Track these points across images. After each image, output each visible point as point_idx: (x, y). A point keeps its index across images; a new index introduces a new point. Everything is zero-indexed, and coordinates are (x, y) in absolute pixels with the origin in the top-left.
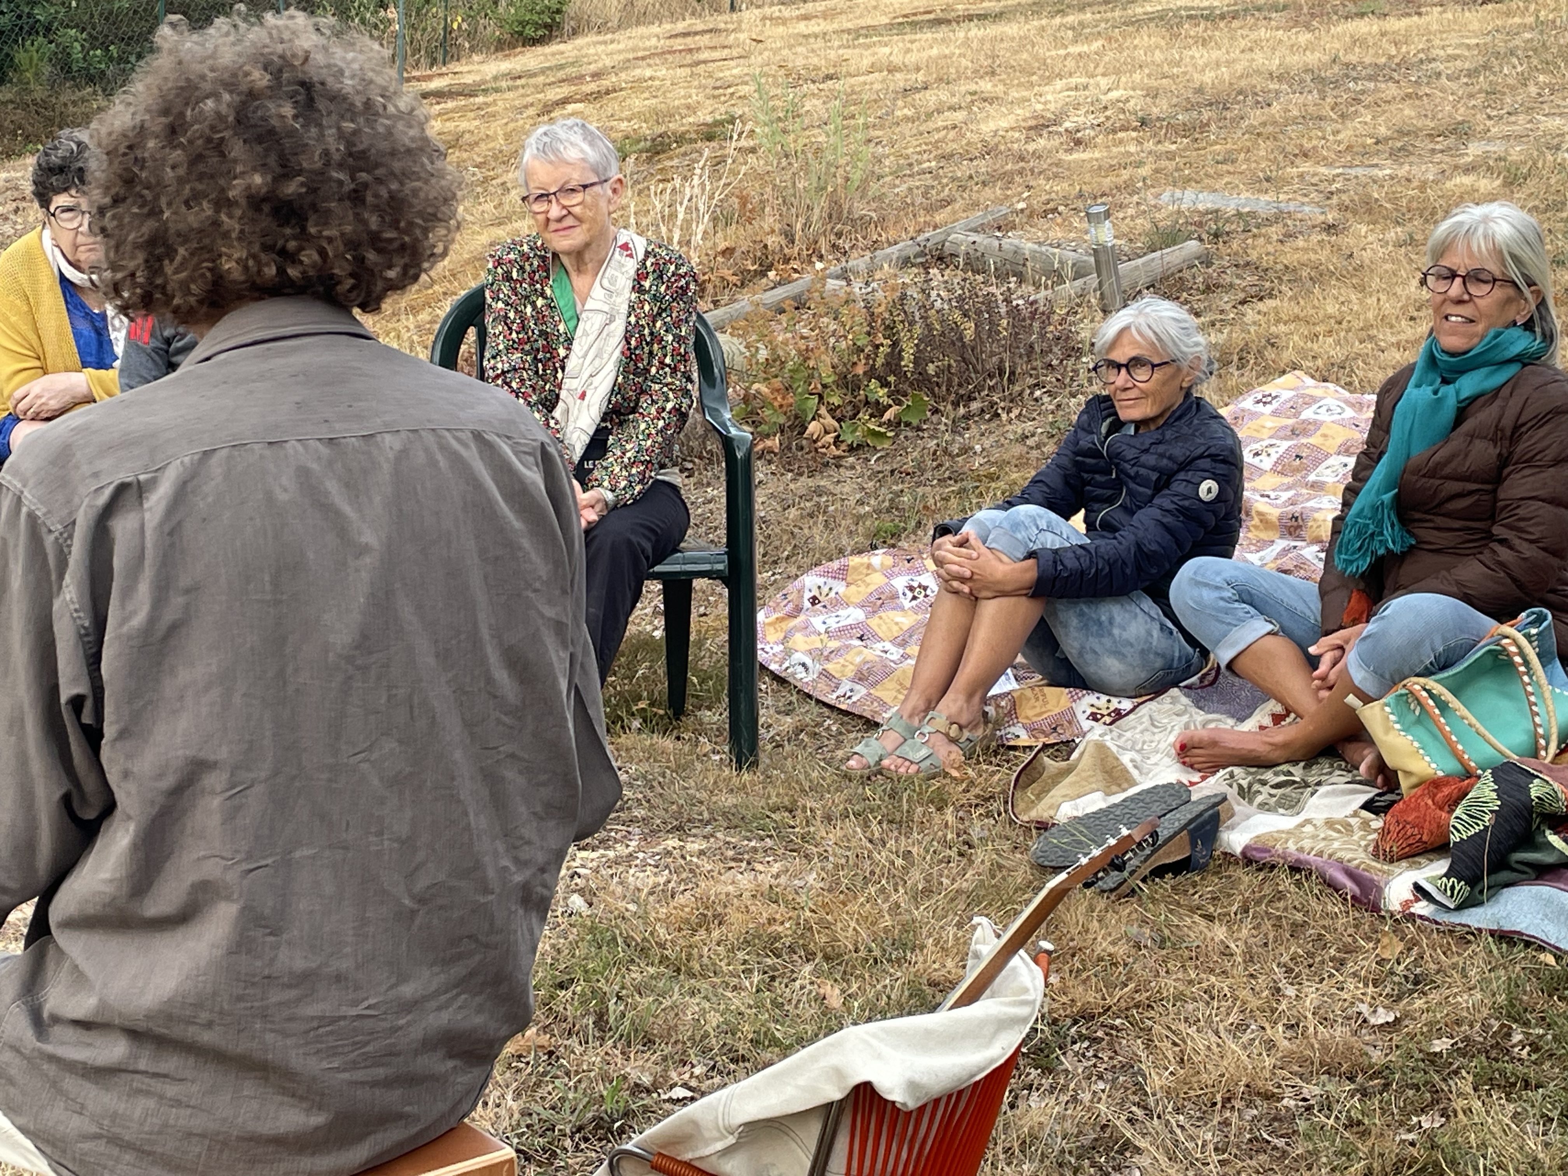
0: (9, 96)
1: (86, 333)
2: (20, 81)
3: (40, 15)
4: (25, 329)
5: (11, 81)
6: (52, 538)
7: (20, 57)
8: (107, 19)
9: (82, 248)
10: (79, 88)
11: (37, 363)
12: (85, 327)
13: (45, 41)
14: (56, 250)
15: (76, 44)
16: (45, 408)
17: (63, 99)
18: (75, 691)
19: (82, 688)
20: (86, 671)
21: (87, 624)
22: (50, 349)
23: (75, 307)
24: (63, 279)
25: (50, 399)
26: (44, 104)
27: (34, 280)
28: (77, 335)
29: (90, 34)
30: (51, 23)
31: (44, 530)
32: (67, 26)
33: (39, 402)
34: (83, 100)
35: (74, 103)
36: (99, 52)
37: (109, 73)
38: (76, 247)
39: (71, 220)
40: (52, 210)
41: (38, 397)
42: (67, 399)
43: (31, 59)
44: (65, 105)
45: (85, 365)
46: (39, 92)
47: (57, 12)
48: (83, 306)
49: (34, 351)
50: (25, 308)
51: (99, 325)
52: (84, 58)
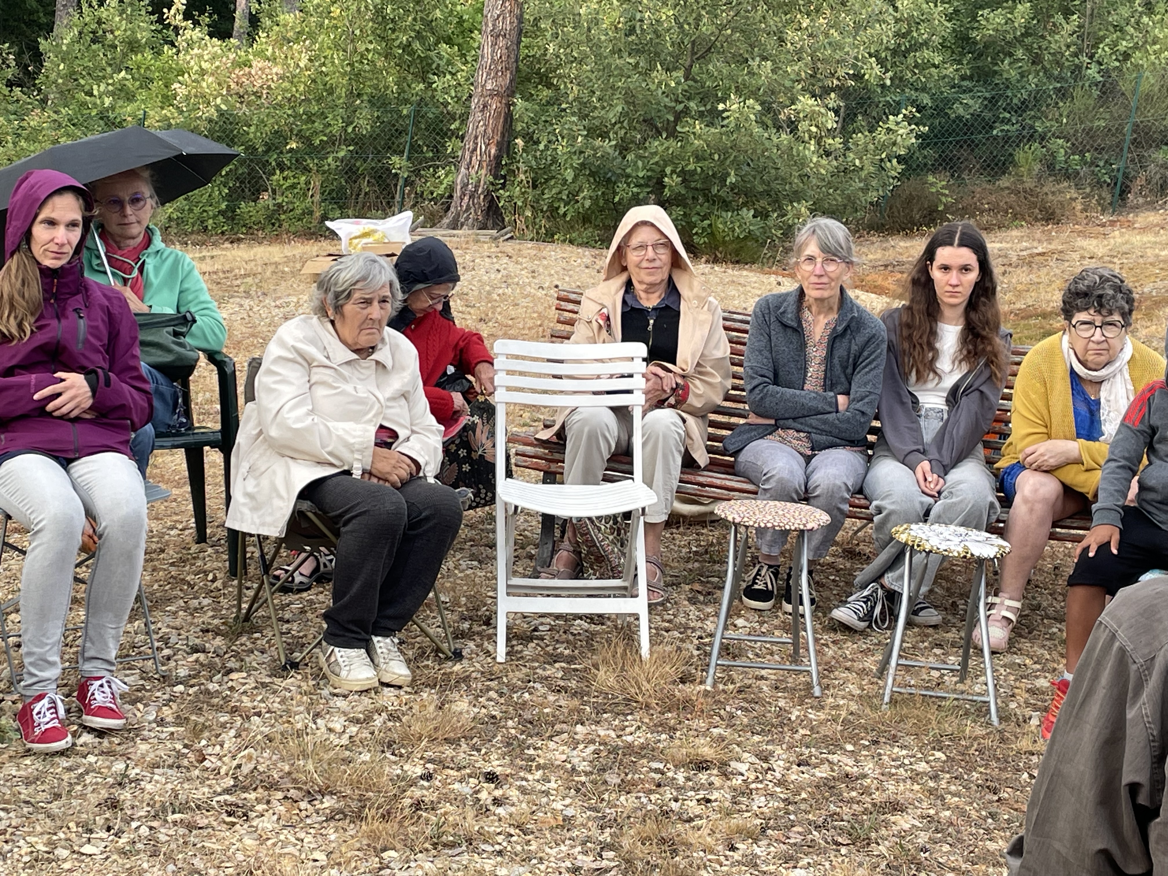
0: (1007, 184)
1: (1083, 413)
2: (1016, 174)
3: (1039, 127)
4: (1040, 405)
5: (1010, 174)
6: (1134, 667)
7: (1019, 156)
8: (1088, 133)
9: (1090, 352)
10: (1059, 182)
11: (1044, 430)
12: (1083, 409)
13: (1040, 146)
14: (1071, 351)
15: (1062, 151)
16: (1046, 464)
17: (1045, 189)
18: (1137, 779)
19: (1143, 778)
20: (1148, 765)
21: (1155, 733)
22: (1056, 420)
23: (1078, 393)
24: (1073, 372)
25: (1051, 457)
26: (1031, 192)
27: (1051, 371)
28: (1076, 413)
29: (1073, 145)
30: (1045, 134)
31: (1130, 661)
32: (1058, 137)
33: (1042, 459)
34: (1060, 192)
35: (1053, 193)
36: (1077, 157)
37: (1082, 174)
38: (1087, 350)
39: (1087, 330)
40: (1074, 322)
41: (1042, 455)
42: (1063, 459)
43: (1027, 159)
44: (1046, 194)
45: (1079, 436)
46: (1029, 183)
47: (1052, 126)
48: (1084, 393)
49: (1043, 420)
50: (1043, 390)
51: (1094, 408)
52: (1066, 162)
